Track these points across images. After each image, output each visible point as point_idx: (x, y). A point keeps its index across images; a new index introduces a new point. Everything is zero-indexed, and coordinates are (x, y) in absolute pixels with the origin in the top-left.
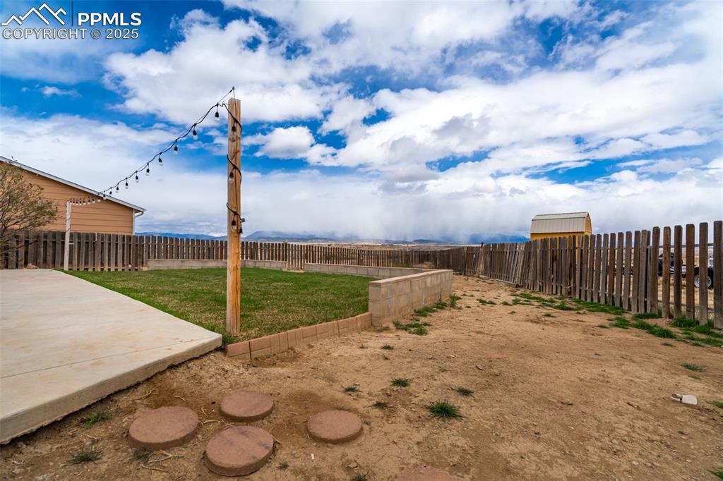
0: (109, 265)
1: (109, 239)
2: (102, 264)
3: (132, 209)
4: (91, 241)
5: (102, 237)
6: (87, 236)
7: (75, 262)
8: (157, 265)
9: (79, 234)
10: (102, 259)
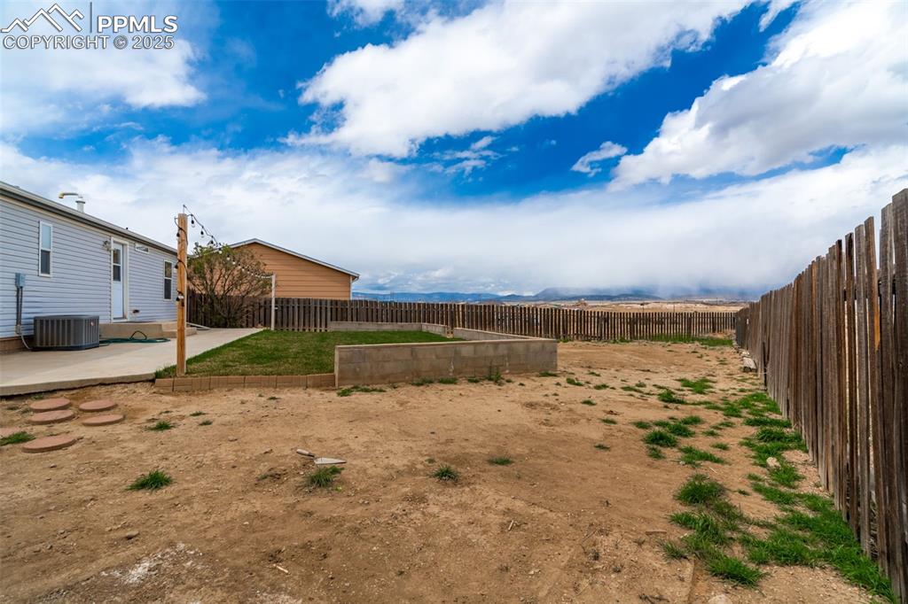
0: (321, 326)
1: (321, 304)
2: (315, 326)
3: (349, 275)
4: (307, 305)
5: (316, 301)
6: (305, 300)
7: (296, 323)
8: (337, 327)
9: (299, 300)
10: (315, 321)
